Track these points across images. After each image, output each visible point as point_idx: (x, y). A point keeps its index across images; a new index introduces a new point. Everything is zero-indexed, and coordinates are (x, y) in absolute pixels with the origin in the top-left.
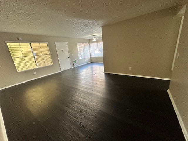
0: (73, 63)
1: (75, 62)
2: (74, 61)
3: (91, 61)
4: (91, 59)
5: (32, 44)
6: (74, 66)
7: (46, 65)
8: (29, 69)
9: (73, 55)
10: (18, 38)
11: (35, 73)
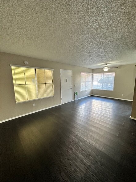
0: (75, 94)
1: (77, 94)
2: (75, 92)
3: (92, 94)
4: (92, 91)
5: (38, 70)
6: (75, 99)
7: (47, 96)
8: (28, 100)
9: (75, 85)
10: (24, 62)
11: (34, 105)
